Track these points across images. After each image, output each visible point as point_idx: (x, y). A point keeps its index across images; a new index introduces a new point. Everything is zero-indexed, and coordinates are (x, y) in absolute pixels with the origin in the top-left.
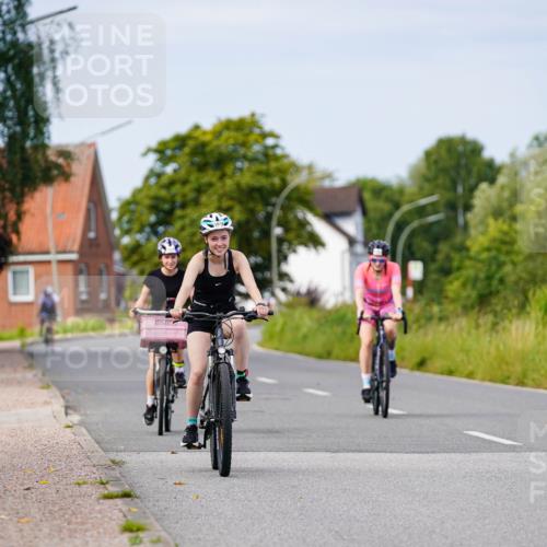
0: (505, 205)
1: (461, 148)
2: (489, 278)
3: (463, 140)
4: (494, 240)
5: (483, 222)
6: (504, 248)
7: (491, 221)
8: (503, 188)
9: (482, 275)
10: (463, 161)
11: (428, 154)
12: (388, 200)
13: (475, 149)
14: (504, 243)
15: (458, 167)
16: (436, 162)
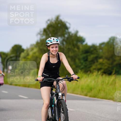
11: (13, 48)
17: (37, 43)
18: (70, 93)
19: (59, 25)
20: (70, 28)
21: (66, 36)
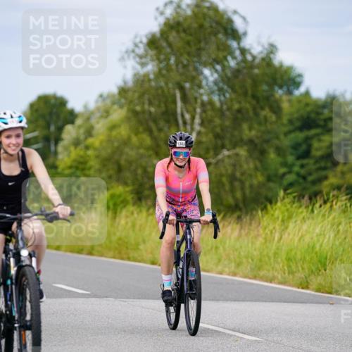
0: (82, 137)
1: (53, 101)
3: (55, 97)
4: (75, 161)
5: (67, 149)
6: (81, 166)
7: (72, 148)
8: (79, 127)
10: (55, 110)
11: (32, 106)
13: (62, 102)
14: (81, 163)
15: (51, 114)
16: (37, 110)
17: (123, 91)
21: (232, 63)
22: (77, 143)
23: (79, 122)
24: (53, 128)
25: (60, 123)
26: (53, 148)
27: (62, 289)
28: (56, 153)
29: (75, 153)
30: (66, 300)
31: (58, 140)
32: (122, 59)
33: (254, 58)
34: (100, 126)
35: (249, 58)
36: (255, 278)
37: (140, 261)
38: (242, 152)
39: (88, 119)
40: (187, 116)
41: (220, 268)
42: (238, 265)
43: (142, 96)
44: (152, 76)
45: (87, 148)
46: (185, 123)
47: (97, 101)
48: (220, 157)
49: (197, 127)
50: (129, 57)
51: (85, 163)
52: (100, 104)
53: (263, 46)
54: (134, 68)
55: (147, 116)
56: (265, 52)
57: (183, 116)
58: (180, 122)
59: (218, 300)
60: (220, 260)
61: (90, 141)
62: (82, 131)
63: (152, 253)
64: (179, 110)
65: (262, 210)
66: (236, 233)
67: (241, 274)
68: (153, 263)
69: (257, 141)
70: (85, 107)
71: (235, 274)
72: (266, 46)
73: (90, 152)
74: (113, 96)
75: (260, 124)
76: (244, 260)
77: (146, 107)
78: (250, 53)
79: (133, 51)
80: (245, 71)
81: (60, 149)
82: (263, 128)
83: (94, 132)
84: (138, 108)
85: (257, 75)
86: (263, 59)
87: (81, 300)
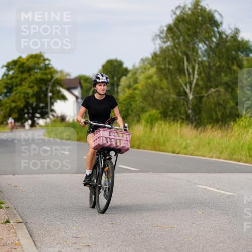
0: (132, 83)
1: (115, 63)
2: (127, 110)
3: (116, 61)
4: (127, 97)
5: (124, 90)
6: (131, 99)
7: (126, 90)
8: (130, 78)
9: (124, 109)
10: (116, 68)
11: (104, 66)
12: (90, 83)
13: (120, 64)
14: (131, 98)
15: (114, 71)
16: (107, 69)
17: (155, 56)
18: (225, 159)
19: (200, 18)
20: (221, 23)
21: (214, 40)
22: (129, 87)
23: (129, 75)
24: (116, 79)
25: (119, 76)
26: (116, 90)
27: (123, 168)
28: (118, 92)
29: (128, 92)
30: (125, 174)
31: (118, 85)
32: (153, 40)
33: (227, 36)
34: (141, 77)
35: (224, 36)
36: (230, 159)
37: (166, 152)
38: (222, 89)
39: (135, 73)
40: (190, 70)
41: (211, 155)
42: (221, 153)
43: (164, 60)
44: (170, 48)
45: (135, 89)
46: (189, 74)
47: (140, 63)
48: (210, 92)
49: (196, 76)
50: (157, 38)
51: (134, 97)
52: (141, 64)
53: (232, 30)
54: (159, 45)
55: (167, 71)
56: (233, 33)
57: (188, 70)
58: (187, 73)
59: (210, 173)
60: (210, 151)
61: (136, 85)
62: (131, 80)
63: (173, 147)
64: (186, 67)
65: (233, 122)
66: (220, 135)
67: (223, 157)
68: (174, 152)
69: (230, 83)
70: (133, 66)
71: (219, 158)
72: (234, 30)
73: (136, 92)
74: (149, 60)
75: (231, 74)
76: (224, 150)
77: (167, 65)
78: (225, 34)
79: (159, 35)
80: (222, 44)
81: (120, 90)
82: (233, 76)
83: (138, 81)
84: (163, 66)
85: (229, 46)
86: (232, 37)
87: (134, 174)
